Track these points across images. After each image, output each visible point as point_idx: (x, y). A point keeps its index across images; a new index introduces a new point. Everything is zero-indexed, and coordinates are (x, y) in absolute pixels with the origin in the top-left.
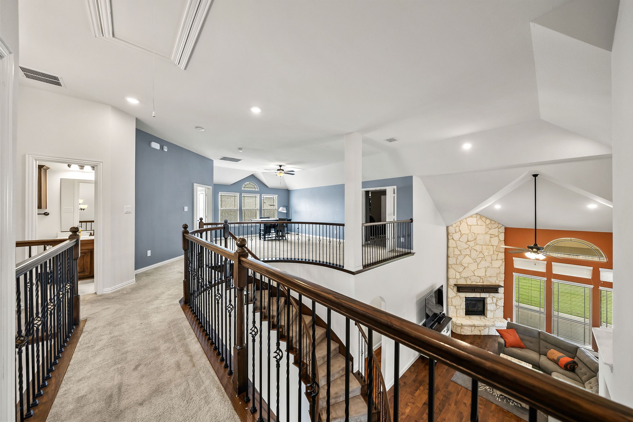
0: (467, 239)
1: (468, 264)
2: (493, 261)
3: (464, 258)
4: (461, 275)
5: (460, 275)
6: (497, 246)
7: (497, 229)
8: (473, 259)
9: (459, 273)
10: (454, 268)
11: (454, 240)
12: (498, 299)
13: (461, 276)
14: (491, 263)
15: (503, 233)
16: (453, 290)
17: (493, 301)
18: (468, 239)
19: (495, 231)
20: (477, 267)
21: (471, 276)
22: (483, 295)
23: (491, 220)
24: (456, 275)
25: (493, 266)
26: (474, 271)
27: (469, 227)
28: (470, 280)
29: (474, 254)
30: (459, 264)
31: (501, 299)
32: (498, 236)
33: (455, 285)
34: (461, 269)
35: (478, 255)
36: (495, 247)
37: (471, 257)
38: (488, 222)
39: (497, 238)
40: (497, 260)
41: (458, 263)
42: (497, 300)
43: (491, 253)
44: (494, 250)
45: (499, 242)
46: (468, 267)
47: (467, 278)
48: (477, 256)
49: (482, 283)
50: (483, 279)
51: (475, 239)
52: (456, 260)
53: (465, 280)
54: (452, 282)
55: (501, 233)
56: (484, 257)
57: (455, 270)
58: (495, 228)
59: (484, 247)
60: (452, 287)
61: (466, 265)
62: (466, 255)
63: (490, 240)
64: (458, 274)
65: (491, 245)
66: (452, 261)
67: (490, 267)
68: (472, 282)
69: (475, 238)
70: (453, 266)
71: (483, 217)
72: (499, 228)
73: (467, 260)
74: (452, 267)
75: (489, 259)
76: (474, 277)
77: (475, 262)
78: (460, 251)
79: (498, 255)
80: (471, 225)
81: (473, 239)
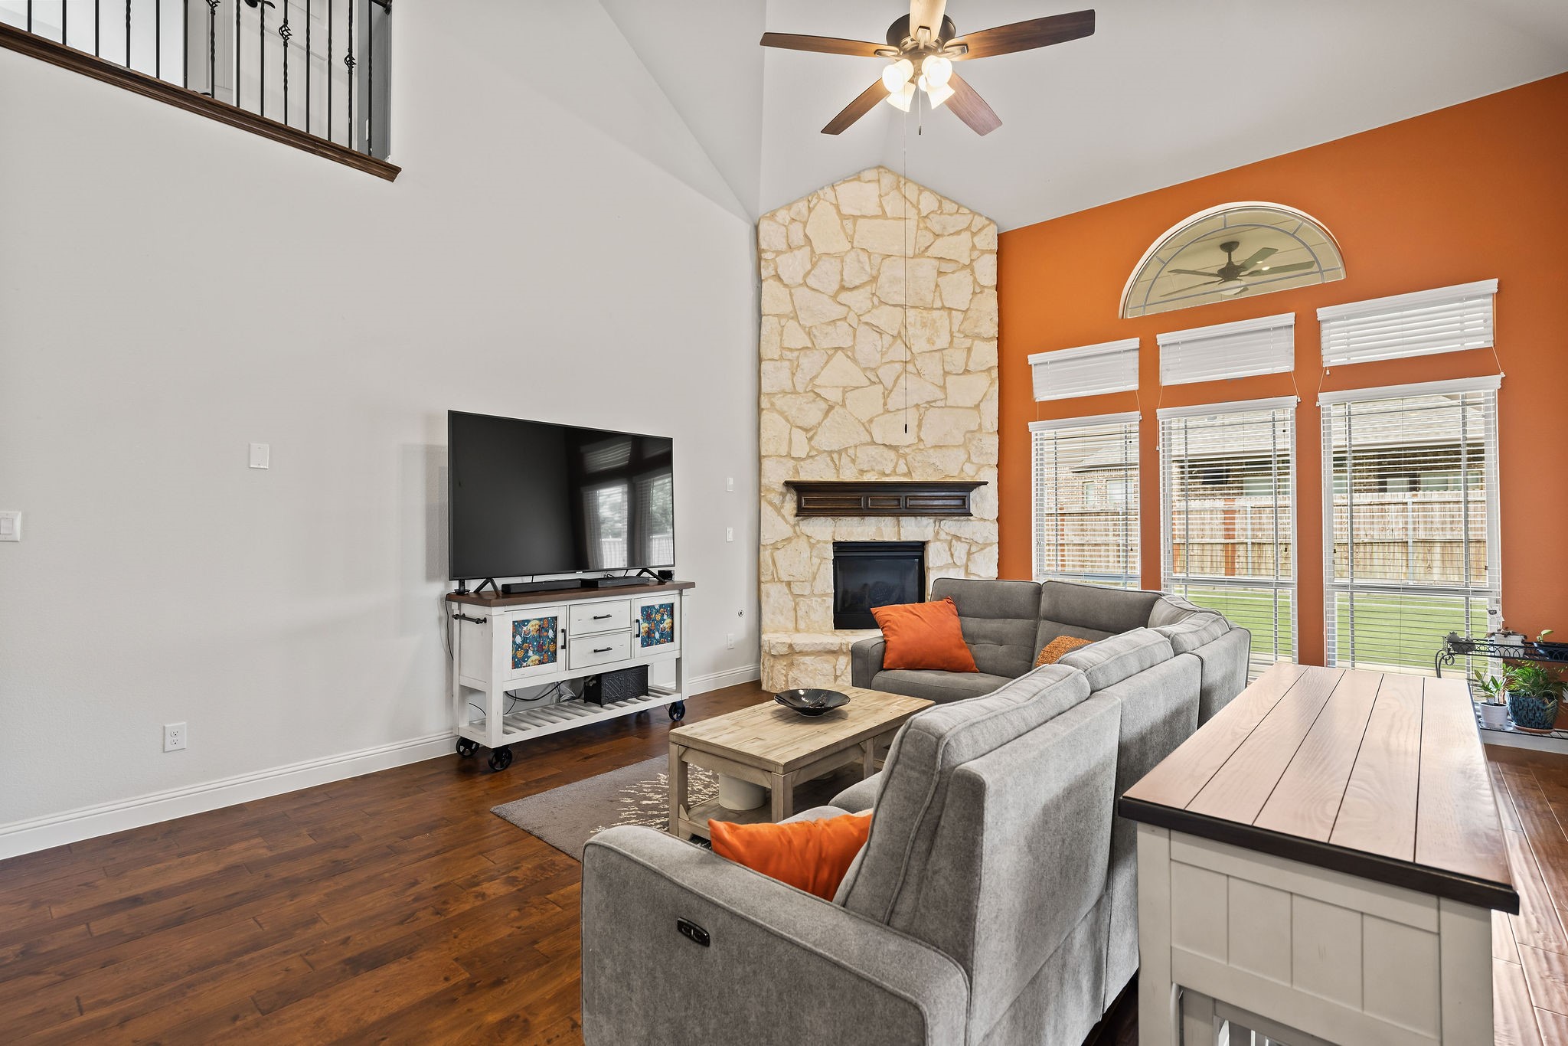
0: (838, 278)
1: (845, 390)
2: (949, 379)
3: (827, 363)
4: (812, 443)
5: (810, 439)
6: (965, 312)
7: (966, 236)
8: (865, 369)
9: (806, 430)
10: (785, 408)
11: (786, 286)
12: (974, 549)
13: (812, 448)
14: (943, 388)
15: (990, 251)
16: (778, 510)
17: (952, 555)
18: (842, 280)
19: (957, 247)
20: (885, 404)
21: (856, 447)
22: (910, 529)
23: (942, 198)
24: (790, 440)
25: (950, 402)
26: (871, 421)
27: (849, 224)
28: (853, 461)
29: (868, 346)
30: (806, 392)
31: (986, 545)
32: (970, 267)
33: (787, 484)
34: (813, 414)
35: (886, 353)
36: (958, 316)
37: (854, 360)
38: (928, 203)
39: (964, 277)
40: (967, 371)
41: (800, 388)
42: (969, 553)
43: (942, 341)
44: (955, 328)
45: (974, 293)
46: (844, 405)
47: (840, 452)
48: (883, 354)
49: (904, 475)
50: (909, 458)
51: (874, 279)
52: (793, 374)
53: (831, 463)
54: (777, 474)
55: (983, 252)
56: (912, 361)
57: (788, 420)
58: (958, 233)
59: (911, 313)
60: (777, 500)
61: (834, 396)
62: (837, 349)
63: (937, 286)
64: (799, 437)
65: (943, 308)
66: (775, 377)
67: (939, 404)
68: (862, 472)
69: (874, 273)
70: (779, 402)
71: (907, 180)
72: (974, 234)
73: (838, 374)
74: (773, 404)
75: (932, 367)
76: (872, 451)
77: (873, 383)
78: (809, 334)
79: (969, 350)
80: (855, 218)
81: (865, 278)
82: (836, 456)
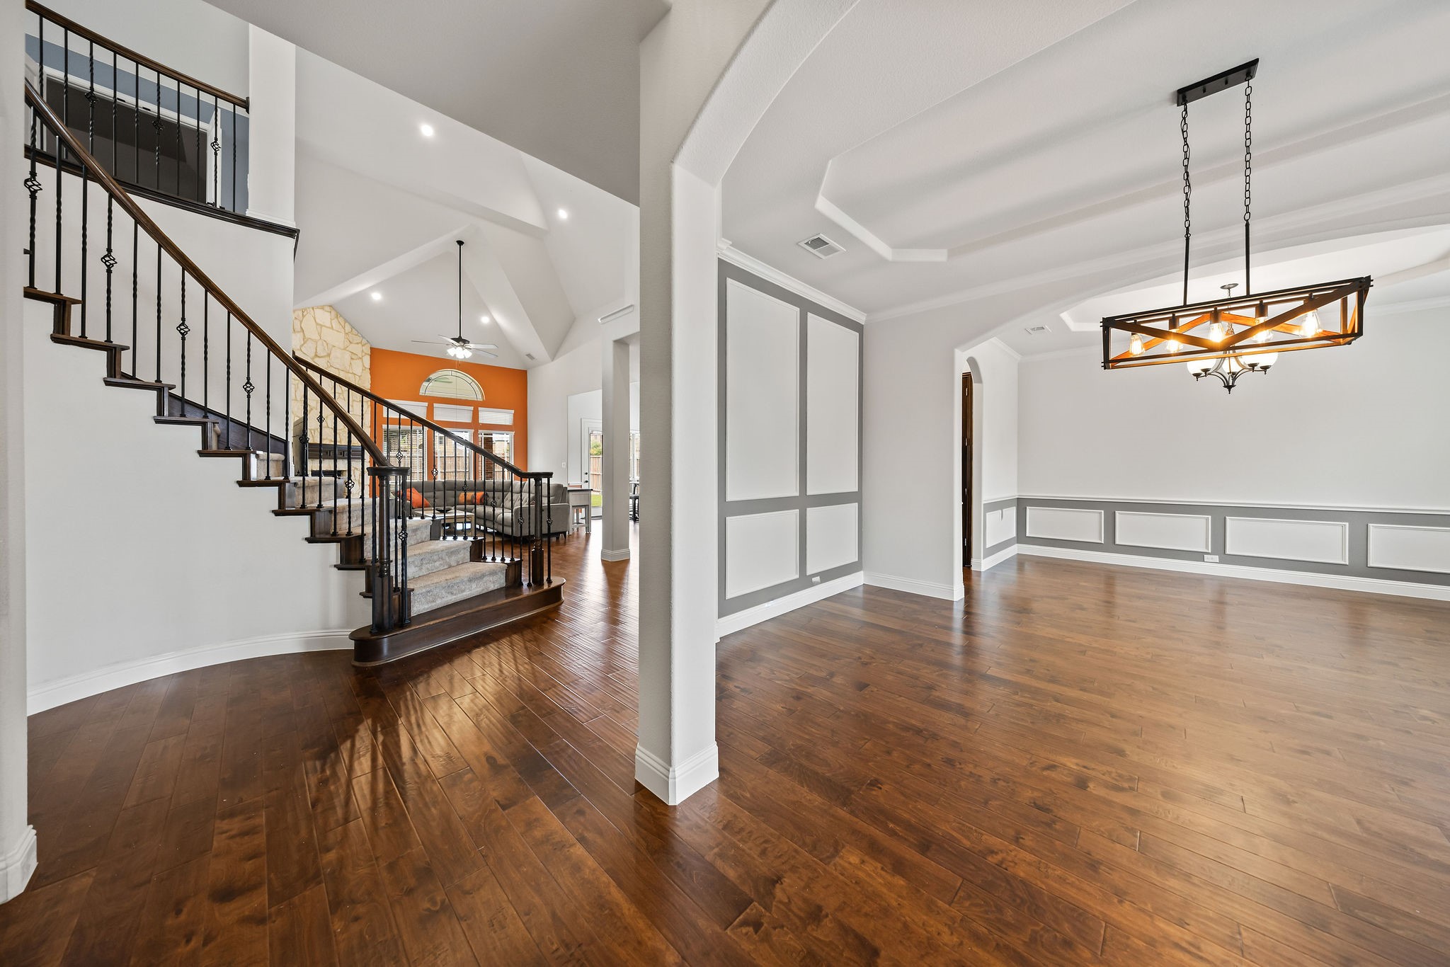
0: (315, 350)
7: (360, 345)
15: (368, 354)
18: (316, 352)
19: (357, 349)
23: (353, 327)
27: (319, 328)
32: (361, 359)
38: (348, 328)
39: (359, 362)
45: (363, 370)
51: (329, 355)
55: (366, 354)
58: (358, 343)
63: (351, 364)
65: (353, 373)
69: (329, 352)
71: (341, 316)
72: (363, 346)
80: (321, 326)
81: (325, 354)
82: (313, 431)
